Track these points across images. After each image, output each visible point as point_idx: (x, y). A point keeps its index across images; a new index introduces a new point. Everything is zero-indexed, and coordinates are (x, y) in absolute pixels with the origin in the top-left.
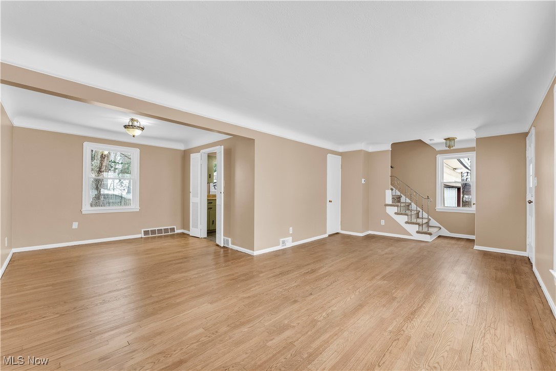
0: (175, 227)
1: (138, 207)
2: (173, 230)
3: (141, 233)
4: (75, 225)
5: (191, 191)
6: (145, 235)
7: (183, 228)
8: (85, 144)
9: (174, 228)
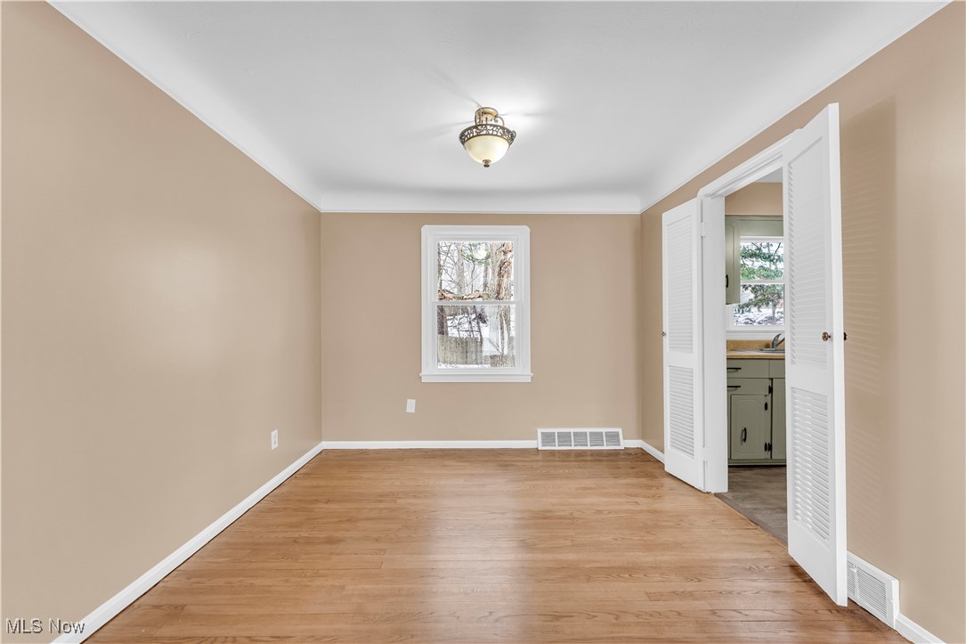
0: (620, 430)
1: (529, 373)
2: (613, 437)
3: (536, 438)
4: (411, 406)
5: (666, 329)
6: (544, 443)
7: (643, 437)
8: (427, 231)
9: (618, 433)
